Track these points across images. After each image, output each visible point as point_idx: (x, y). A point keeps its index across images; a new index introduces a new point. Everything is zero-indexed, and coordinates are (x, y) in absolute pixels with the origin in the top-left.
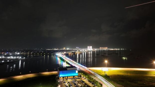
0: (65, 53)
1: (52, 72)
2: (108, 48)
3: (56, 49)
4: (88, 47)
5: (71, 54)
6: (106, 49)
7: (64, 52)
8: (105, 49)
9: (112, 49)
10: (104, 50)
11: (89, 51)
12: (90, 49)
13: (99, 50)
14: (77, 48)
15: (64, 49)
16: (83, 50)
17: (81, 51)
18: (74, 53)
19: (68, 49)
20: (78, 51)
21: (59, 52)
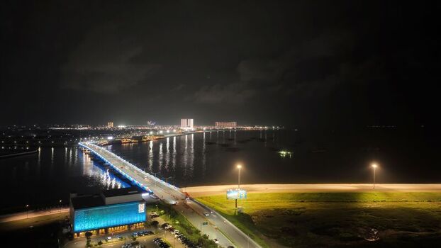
0: (110, 138)
1: (47, 213)
2: (237, 125)
3: (83, 128)
4: (183, 121)
5: (130, 142)
6: (231, 126)
7: (107, 136)
8: (231, 128)
9: (249, 128)
10: (227, 131)
11: (184, 133)
12: (188, 126)
13: (214, 129)
14: (149, 123)
15: (110, 125)
16: (168, 131)
17: (161, 132)
18: (140, 139)
19: (121, 127)
20: (151, 133)
21: (92, 135)
